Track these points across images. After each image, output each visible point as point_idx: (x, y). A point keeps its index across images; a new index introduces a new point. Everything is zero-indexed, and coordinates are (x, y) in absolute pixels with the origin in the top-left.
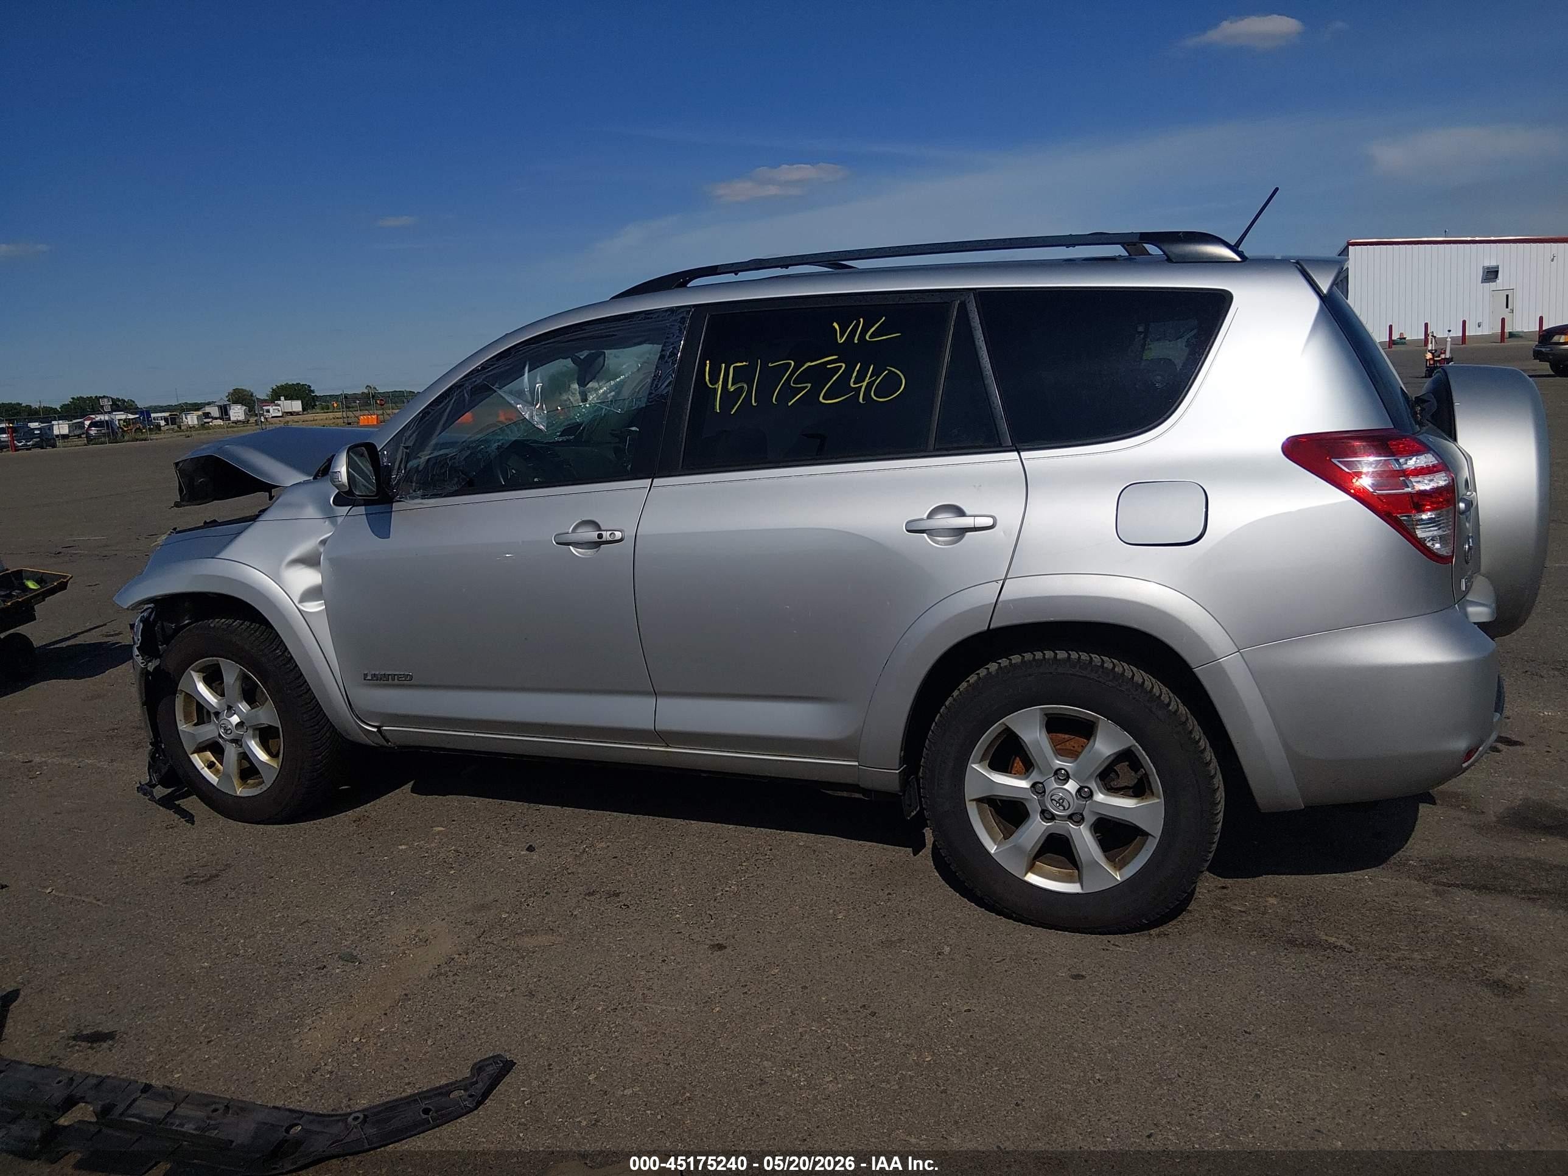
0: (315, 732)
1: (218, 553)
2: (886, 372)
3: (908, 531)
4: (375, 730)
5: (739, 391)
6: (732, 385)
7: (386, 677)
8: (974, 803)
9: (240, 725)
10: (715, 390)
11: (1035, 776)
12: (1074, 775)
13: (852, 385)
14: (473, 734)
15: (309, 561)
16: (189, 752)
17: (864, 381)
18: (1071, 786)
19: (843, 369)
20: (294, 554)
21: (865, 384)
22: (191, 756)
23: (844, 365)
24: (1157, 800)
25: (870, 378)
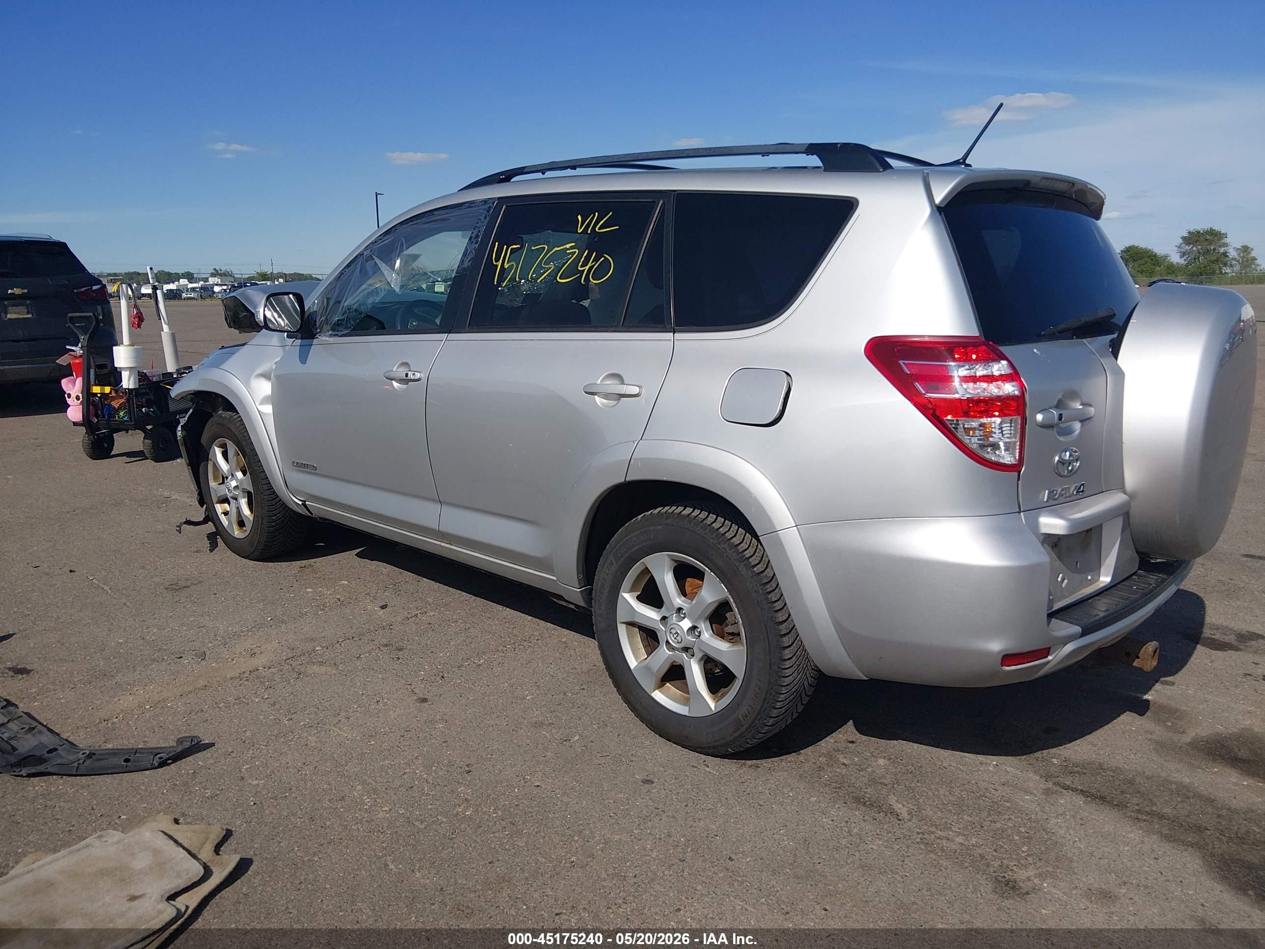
0: (270, 499)
1: (220, 365)
2: (603, 259)
3: (586, 392)
4: (300, 503)
5: (511, 267)
6: (508, 263)
7: (305, 466)
8: (624, 625)
9: (236, 487)
10: (497, 266)
11: (664, 611)
12: (689, 615)
13: (579, 269)
14: (349, 515)
15: (266, 376)
16: (214, 502)
17: (587, 265)
18: (686, 624)
19: (576, 254)
20: (260, 371)
21: (587, 267)
22: (215, 505)
23: (577, 251)
24: (742, 648)
25: (592, 263)
